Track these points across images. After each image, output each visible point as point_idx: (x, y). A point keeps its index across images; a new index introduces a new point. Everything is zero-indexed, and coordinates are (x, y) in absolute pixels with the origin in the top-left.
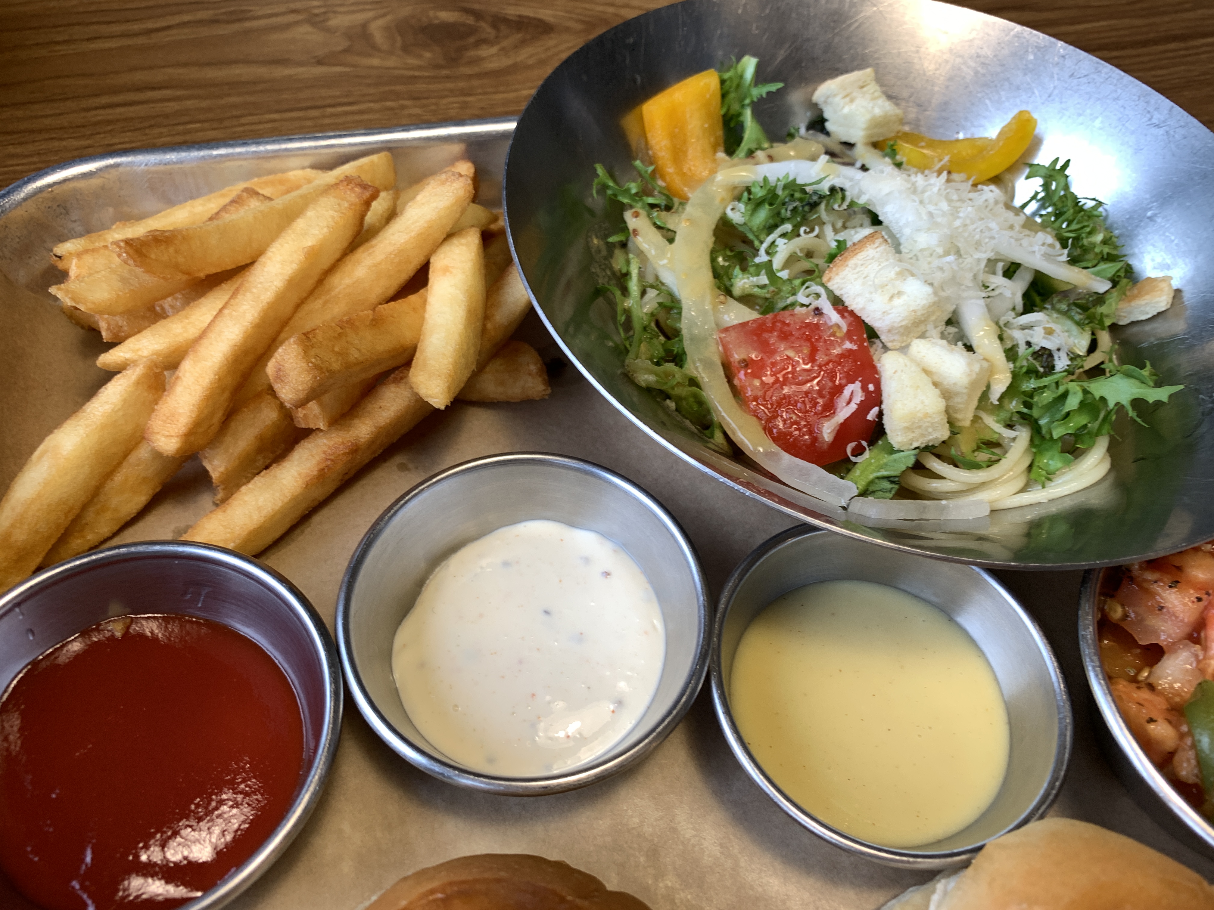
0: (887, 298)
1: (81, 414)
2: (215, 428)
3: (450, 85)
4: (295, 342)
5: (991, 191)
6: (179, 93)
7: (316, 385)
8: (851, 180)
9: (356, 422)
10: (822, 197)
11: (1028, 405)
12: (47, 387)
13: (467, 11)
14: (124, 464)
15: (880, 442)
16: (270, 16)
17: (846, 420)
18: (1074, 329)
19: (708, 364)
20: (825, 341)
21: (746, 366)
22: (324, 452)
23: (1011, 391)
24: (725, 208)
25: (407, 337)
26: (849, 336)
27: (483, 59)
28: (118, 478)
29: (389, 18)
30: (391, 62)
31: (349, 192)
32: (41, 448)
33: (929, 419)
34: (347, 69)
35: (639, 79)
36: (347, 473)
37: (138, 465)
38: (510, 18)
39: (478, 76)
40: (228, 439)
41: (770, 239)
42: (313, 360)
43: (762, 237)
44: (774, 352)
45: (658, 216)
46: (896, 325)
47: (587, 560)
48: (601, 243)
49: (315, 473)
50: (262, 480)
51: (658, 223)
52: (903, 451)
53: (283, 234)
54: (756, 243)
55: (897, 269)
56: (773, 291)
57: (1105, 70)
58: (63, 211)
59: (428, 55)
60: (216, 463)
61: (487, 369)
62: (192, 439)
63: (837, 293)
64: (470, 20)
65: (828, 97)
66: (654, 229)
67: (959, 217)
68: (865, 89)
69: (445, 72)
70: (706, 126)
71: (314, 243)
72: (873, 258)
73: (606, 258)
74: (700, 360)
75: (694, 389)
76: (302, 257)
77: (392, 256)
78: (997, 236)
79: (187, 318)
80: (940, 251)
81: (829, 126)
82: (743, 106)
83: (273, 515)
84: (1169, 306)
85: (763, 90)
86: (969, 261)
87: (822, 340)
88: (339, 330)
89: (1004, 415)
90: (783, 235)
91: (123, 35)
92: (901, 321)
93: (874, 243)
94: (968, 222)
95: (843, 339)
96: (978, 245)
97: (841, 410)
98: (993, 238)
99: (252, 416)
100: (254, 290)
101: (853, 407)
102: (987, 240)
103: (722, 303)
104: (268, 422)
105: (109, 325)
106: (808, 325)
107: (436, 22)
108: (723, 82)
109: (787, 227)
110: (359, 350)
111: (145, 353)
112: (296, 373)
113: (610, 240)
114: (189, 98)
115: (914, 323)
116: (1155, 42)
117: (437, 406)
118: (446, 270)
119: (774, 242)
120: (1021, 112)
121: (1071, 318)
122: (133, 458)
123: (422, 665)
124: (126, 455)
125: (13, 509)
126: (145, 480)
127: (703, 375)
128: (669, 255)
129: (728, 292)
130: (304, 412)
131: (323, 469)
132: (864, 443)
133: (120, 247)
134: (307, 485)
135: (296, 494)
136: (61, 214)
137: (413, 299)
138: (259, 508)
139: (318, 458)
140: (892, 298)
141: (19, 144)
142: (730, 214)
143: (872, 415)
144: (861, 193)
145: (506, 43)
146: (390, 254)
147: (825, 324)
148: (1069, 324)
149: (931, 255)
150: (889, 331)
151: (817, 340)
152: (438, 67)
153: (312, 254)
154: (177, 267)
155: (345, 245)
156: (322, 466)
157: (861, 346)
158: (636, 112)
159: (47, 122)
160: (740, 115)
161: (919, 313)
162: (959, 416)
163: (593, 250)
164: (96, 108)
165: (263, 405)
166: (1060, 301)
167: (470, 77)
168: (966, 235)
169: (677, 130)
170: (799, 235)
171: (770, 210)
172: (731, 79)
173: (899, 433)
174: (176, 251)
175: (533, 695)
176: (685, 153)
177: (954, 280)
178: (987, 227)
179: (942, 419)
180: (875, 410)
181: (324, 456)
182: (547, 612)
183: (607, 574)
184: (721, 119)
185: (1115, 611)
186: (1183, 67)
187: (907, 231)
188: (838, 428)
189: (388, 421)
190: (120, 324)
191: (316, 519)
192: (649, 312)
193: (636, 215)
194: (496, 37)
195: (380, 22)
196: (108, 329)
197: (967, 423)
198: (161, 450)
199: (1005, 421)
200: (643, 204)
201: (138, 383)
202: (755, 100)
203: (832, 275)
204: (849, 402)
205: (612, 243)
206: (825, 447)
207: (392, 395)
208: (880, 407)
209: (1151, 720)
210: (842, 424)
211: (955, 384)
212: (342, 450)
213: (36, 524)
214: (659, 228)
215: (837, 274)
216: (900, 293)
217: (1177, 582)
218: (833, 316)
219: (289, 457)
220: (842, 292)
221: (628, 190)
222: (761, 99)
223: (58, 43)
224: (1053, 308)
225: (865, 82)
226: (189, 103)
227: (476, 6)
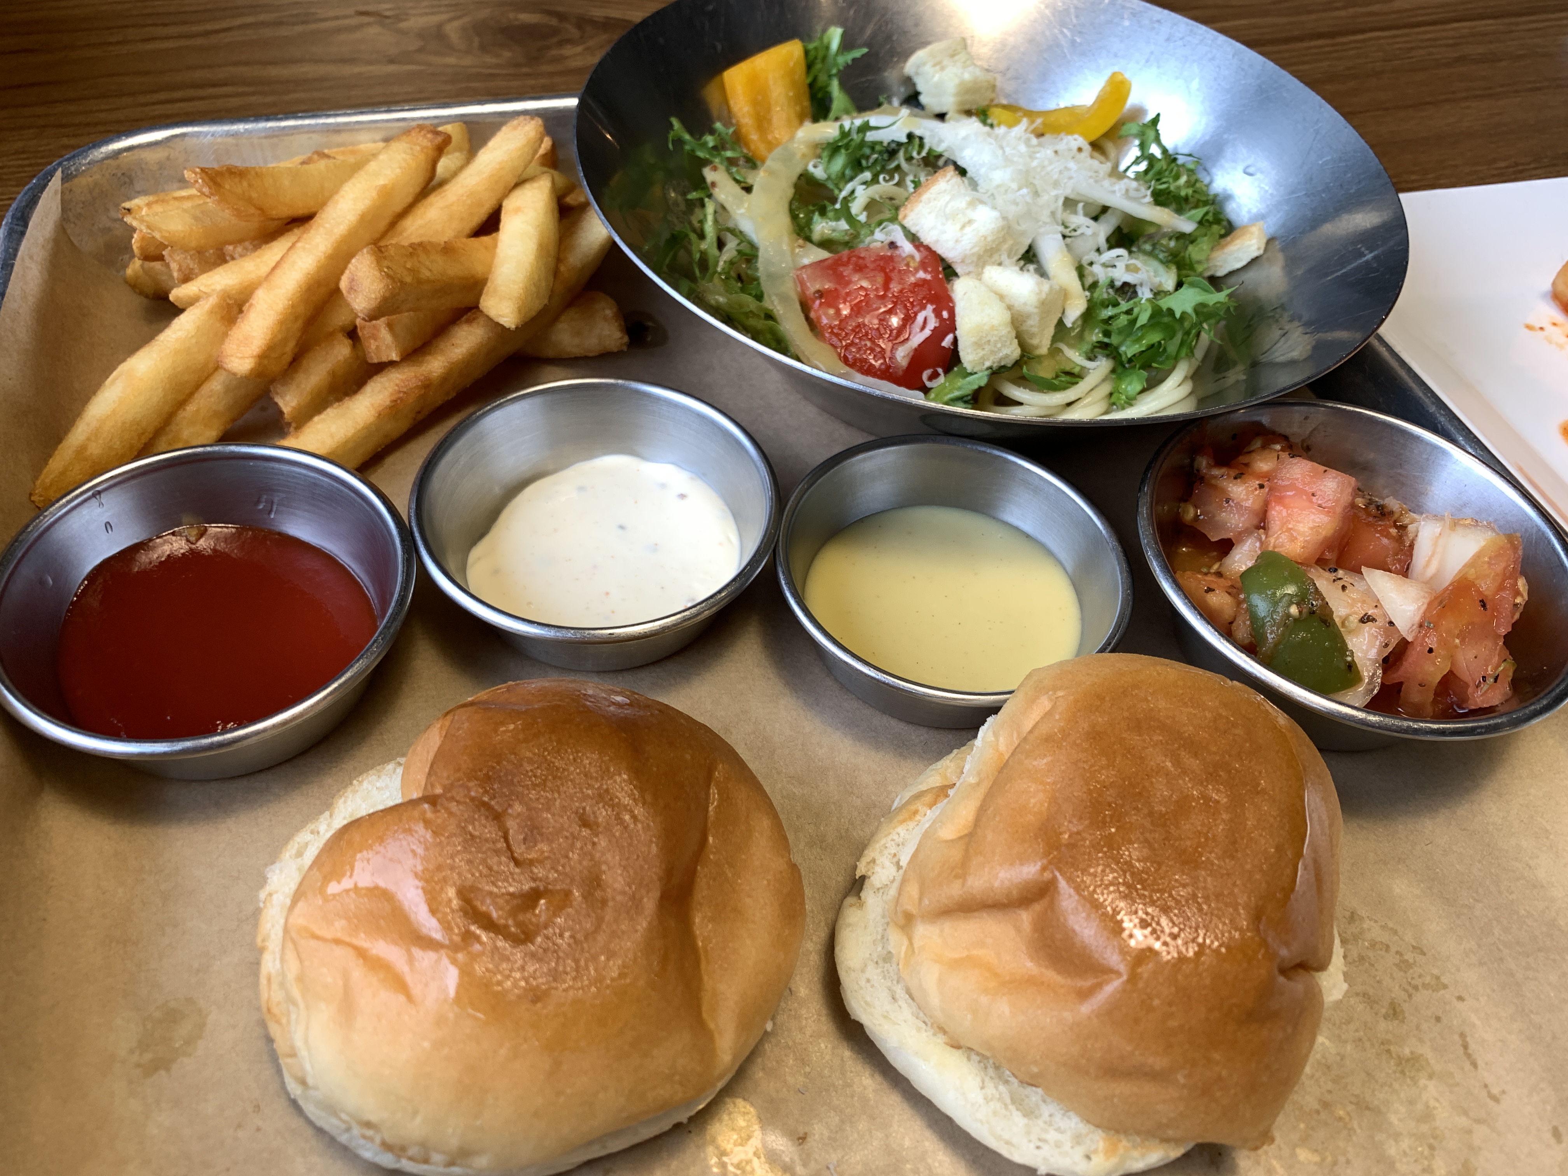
0: (958, 226)
1: (153, 343)
2: (288, 358)
3: (532, 82)
4: (368, 252)
5: (1075, 140)
6: (241, 89)
7: (387, 294)
8: (932, 131)
9: (429, 358)
10: (899, 144)
11: (1107, 334)
12: (112, 345)
13: (550, 13)
14: (196, 395)
15: (956, 369)
16: (337, 18)
17: (919, 345)
18: (1161, 268)
19: (784, 298)
20: (900, 271)
21: (821, 297)
22: (397, 385)
23: (1088, 316)
24: (807, 165)
25: (479, 269)
26: (923, 265)
27: (566, 58)
28: (191, 408)
29: (466, 20)
30: (468, 61)
31: (421, 139)
32: (115, 374)
33: (996, 332)
34: (423, 68)
35: (719, 47)
36: (419, 412)
37: (210, 397)
38: (597, 19)
39: (561, 73)
40: (301, 377)
41: (849, 187)
42: (386, 270)
43: (841, 186)
44: (849, 283)
45: (738, 172)
46: (968, 252)
47: (663, 486)
48: (680, 198)
49: (388, 403)
50: (335, 411)
51: (738, 178)
52: (976, 373)
53: (356, 175)
54: (836, 192)
55: (968, 199)
56: (852, 234)
57: (1200, 32)
58: (127, 180)
59: (507, 54)
60: (288, 398)
61: (563, 318)
62: (266, 362)
63: (913, 230)
64: (554, 22)
65: (918, 67)
66: (733, 183)
67: (1036, 158)
68: (956, 58)
69: (525, 70)
70: (791, 94)
71: (387, 182)
72: (945, 191)
73: (684, 213)
74: (777, 295)
75: (771, 323)
76: (374, 194)
77: (464, 198)
78: (1074, 175)
79: (259, 257)
80: (1014, 186)
81: (923, 99)
82: (830, 76)
83: (346, 442)
84: (1261, 252)
85: (849, 57)
86: (1045, 198)
87: (896, 271)
88: (411, 250)
89: (1086, 347)
90: (865, 183)
91: (180, 37)
92: (972, 248)
93: (945, 176)
94: (1046, 163)
95: (917, 270)
96: (1056, 184)
97: (915, 336)
98: (1070, 178)
99: (324, 353)
100: (327, 226)
101: (927, 332)
102: (1066, 180)
103: (800, 247)
104: (341, 358)
105: (180, 266)
106: (882, 258)
107: (517, 23)
108: (807, 52)
109: (867, 175)
110: (430, 270)
111: (218, 287)
112: (369, 280)
113: (690, 197)
114: (253, 94)
115: (986, 251)
116: (1300, 39)
117: (507, 325)
118: (518, 210)
119: (853, 192)
120: (1114, 74)
121: (1156, 257)
122: (205, 389)
123: (496, 572)
124: (198, 386)
125: (88, 425)
126: (216, 414)
127: (778, 308)
128: (746, 205)
129: (808, 239)
130: (377, 343)
131: (395, 401)
132: (940, 370)
133: (196, 173)
134: (380, 415)
135: (368, 422)
136: (125, 183)
137: (485, 239)
138: (332, 436)
139: (391, 390)
140: (963, 227)
141: (73, 136)
142: (811, 168)
143: (947, 342)
144: (941, 141)
145: (591, 43)
146: (462, 196)
147: (900, 256)
148: (1155, 264)
149: (1006, 191)
150: (963, 261)
151: (892, 271)
152: (518, 65)
153: (385, 193)
154: (250, 201)
155: (418, 189)
156: (394, 398)
157: (936, 277)
158: (717, 80)
159: (102, 116)
160: (828, 85)
161: (989, 239)
162: (1035, 342)
163: (670, 202)
164: (154, 104)
165: (335, 342)
166: (1145, 242)
167: (552, 74)
168: (1043, 173)
169: (760, 98)
170: (878, 182)
171: (847, 155)
172: (816, 49)
173: (969, 351)
174: (250, 185)
175: (607, 594)
176: (769, 121)
177: (1028, 214)
178: (1066, 167)
179: (1009, 332)
180: (950, 338)
181: (396, 388)
182: (622, 527)
183: (682, 496)
184: (807, 89)
185: (1188, 512)
186: (1328, 63)
187: (983, 171)
188: (912, 354)
189: (460, 357)
190: (191, 266)
191: (389, 461)
192: (729, 259)
193: (715, 169)
194: (581, 38)
195: (456, 24)
196: (180, 270)
197: (1044, 350)
198: (235, 370)
199: (1086, 353)
200: (722, 160)
201: (212, 312)
202: (841, 68)
203: (907, 211)
204: (923, 328)
205: (691, 200)
206: (900, 373)
207: (464, 333)
208: (954, 333)
209: (1210, 590)
210: (916, 350)
211: (1025, 304)
212: (413, 383)
213: (111, 440)
214: (737, 181)
215: (912, 210)
216: (970, 222)
217: (1242, 474)
218: (907, 247)
219: (362, 390)
220: (917, 228)
221: (705, 145)
222: (847, 67)
223: (111, 44)
224: (1140, 250)
225: (955, 50)
226: (253, 99)
227: (560, 9)
